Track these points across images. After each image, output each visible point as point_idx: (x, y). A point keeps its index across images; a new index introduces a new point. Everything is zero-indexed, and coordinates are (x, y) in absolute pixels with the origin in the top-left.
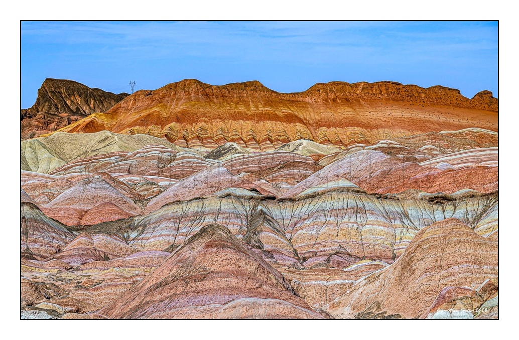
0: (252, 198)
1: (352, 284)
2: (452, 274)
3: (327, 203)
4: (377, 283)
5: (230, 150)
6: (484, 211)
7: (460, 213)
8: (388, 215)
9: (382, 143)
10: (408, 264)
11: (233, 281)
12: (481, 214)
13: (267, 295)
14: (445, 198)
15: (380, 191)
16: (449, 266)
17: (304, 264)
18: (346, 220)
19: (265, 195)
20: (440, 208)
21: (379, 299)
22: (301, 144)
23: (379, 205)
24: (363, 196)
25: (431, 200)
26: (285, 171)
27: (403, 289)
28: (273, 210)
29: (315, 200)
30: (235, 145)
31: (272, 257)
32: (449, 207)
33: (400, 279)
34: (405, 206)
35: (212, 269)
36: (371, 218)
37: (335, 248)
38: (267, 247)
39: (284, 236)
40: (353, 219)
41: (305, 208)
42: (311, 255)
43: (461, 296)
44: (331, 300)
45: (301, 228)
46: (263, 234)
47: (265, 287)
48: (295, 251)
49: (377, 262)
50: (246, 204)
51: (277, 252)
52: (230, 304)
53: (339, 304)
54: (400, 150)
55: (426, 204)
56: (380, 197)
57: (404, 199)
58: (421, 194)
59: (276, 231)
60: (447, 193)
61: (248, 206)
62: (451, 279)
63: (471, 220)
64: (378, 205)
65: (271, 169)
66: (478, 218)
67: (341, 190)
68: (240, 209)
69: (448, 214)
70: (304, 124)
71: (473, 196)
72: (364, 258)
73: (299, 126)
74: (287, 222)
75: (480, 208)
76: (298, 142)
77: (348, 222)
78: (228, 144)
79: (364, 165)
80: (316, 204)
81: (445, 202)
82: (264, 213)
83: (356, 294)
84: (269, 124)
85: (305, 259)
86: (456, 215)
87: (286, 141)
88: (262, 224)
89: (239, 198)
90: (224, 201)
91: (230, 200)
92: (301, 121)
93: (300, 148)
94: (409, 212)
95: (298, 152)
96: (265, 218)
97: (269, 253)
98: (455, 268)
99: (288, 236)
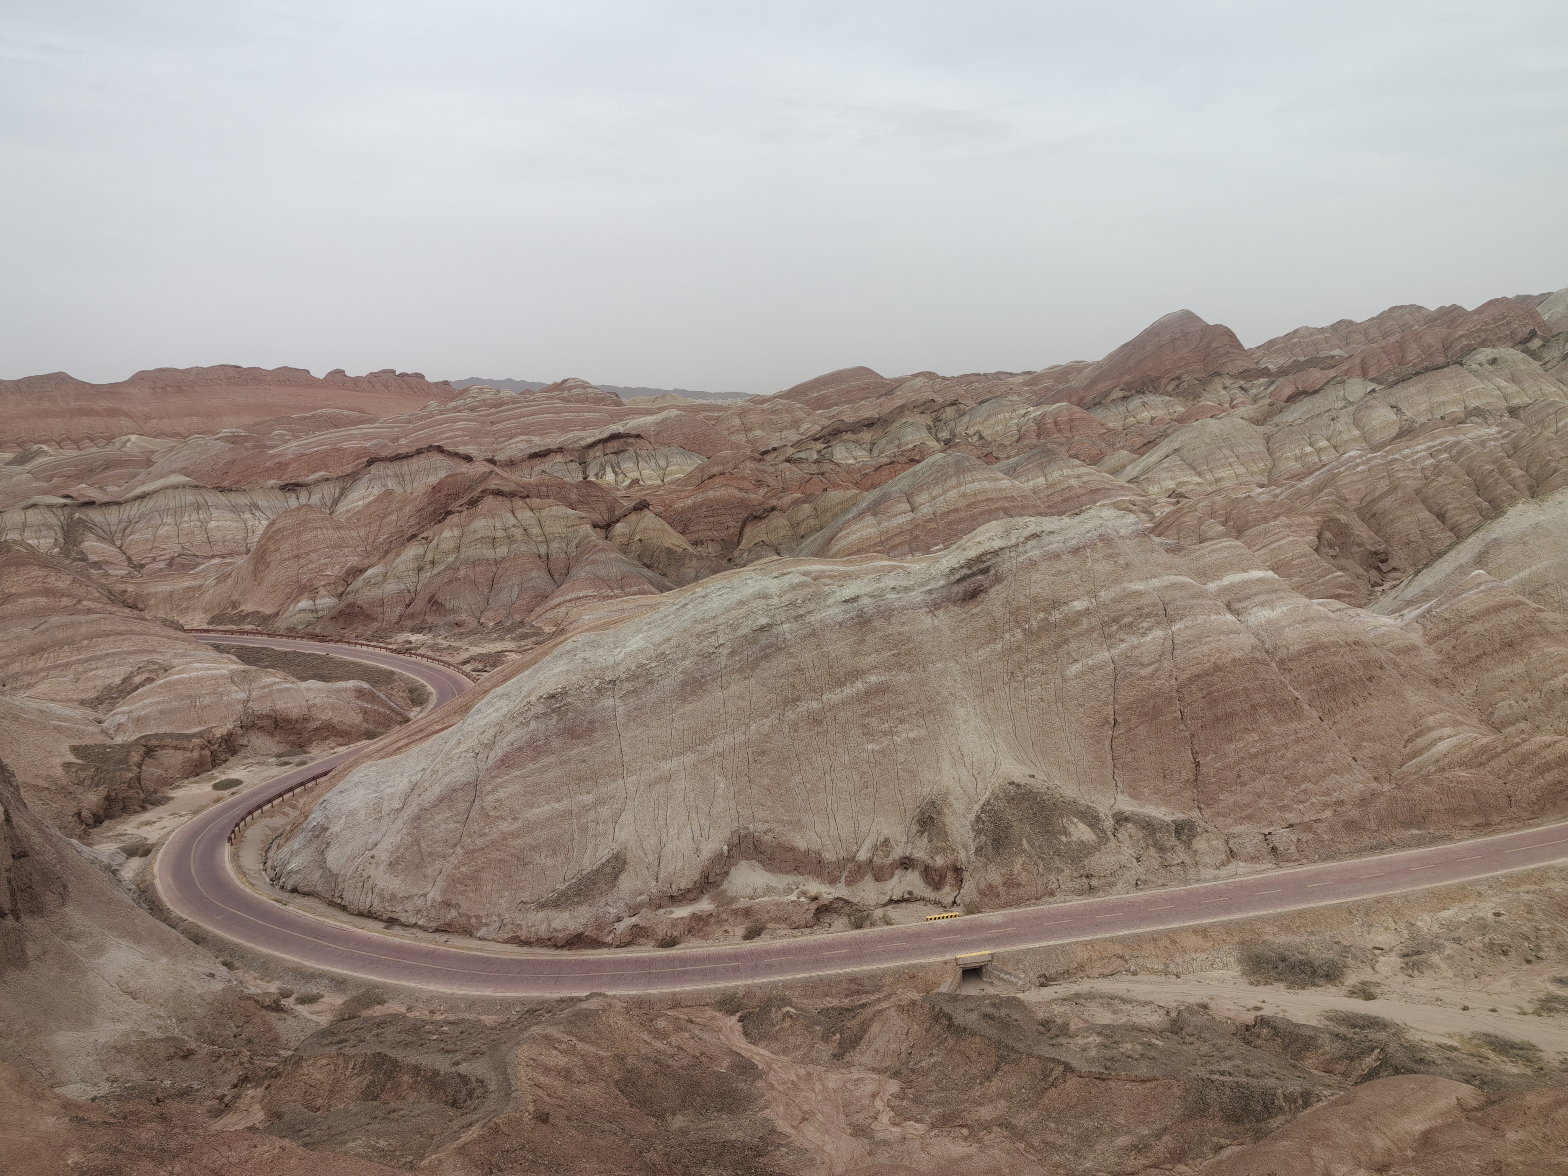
0: (65, 505)
1: (201, 586)
2: (311, 562)
3: (160, 501)
4: (230, 582)
5: (39, 453)
6: (341, 494)
7: (316, 499)
8: (235, 509)
9: (225, 432)
10: (262, 558)
11: (42, 601)
12: (339, 498)
13: (89, 611)
14: (298, 485)
15: (226, 484)
16: (307, 554)
17: (143, 571)
18: (186, 518)
19: (82, 500)
20: (294, 495)
21: (233, 598)
22: (129, 440)
23: (224, 499)
24: (202, 491)
25: (283, 488)
26: (112, 473)
27: (259, 584)
28: (96, 516)
29: (146, 500)
30: (45, 447)
31: (101, 568)
32: (303, 495)
33: (255, 573)
34: (254, 498)
35: (13, 591)
36: (216, 513)
37: (178, 549)
38: (93, 558)
39: (113, 543)
40: (195, 516)
41: (133, 511)
42: (147, 560)
43: (323, 583)
44: (178, 606)
45: (132, 533)
46: (86, 544)
47: (85, 603)
48: (129, 559)
49: (228, 560)
50: (60, 512)
51: (108, 563)
52: (42, 627)
53: (187, 609)
54: (246, 439)
55: (278, 493)
56: (222, 490)
57: (252, 489)
58: (272, 482)
59: (101, 538)
60: (300, 480)
61: (62, 515)
62: (310, 567)
63: (329, 504)
64: (222, 498)
65: (91, 471)
66: (336, 502)
67: (176, 487)
68: (53, 520)
69: (303, 500)
70: (130, 417)
71: (328, 479)
72: (213, 557)
73: (124, 421)
74: (113, 528)
75: (337, 491)
76: (125, 438)
77: (190, 520)
78: (36, 447)
79: (203, 457)
80: (147, 505)
81: (299, 489)
82: (83, 521)
83: (207, 597)
84: (85, 420)
85: (142, 566)
86: (312, 502)
87: (110, 439)
88: (82, 534)
89: (50, 507)
90: (30, 512)
91: (37, 511)
92: (126, 415)
93: (128, 444)
94: (259, 503)
95: (126, 450)
96: (85, 526)
97: (97, 565)
98: (313, 556)
99: (118, 543)
